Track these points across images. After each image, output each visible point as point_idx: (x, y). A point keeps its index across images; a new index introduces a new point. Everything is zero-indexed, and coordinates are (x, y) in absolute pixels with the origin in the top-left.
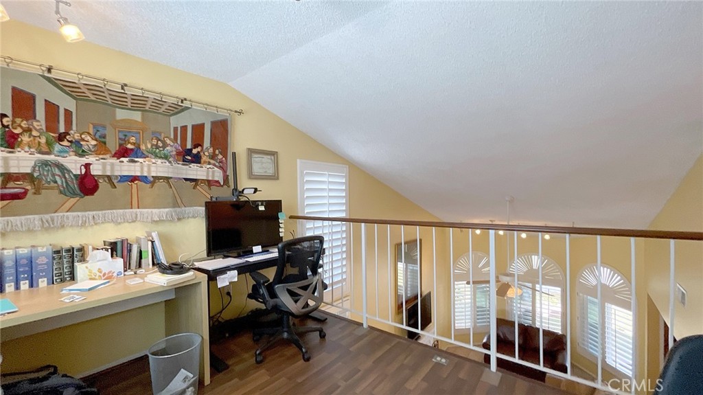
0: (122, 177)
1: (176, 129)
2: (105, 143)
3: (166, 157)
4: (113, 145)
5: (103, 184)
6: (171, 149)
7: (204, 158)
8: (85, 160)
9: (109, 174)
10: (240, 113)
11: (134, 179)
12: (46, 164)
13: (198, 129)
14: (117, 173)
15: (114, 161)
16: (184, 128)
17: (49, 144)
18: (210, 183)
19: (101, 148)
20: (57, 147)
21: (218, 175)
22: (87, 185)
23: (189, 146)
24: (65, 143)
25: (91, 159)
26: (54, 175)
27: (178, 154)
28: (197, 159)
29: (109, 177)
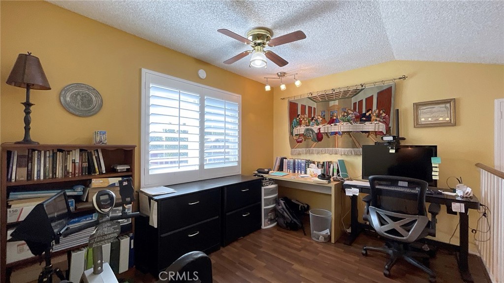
0: (332, 133)
1: (355, 104)
2: (325, 118)
3: (348, 121)
4: (328, 119)
5: (325, 137)
6: (352, 115)
7: (373, 118)
8: (319, 127)
9: (326, 132)
10: (404, 78)
11: (336, 133)
12: (307, 130)
13: (369, 100)
14: (329, 131)
15: (329, 126)
16: (361, 102)
17: (309, 122)
18: (376, 133)
19: (324, 121)
20: (311, 123)
21: (382, 127)
22: (319, 137)
23: (364, 112)
24: (314, 121)
25: (320, 126)
26: (310, 134)
27: (357, 117)
28: (369, 119)
29: (326, 133)
